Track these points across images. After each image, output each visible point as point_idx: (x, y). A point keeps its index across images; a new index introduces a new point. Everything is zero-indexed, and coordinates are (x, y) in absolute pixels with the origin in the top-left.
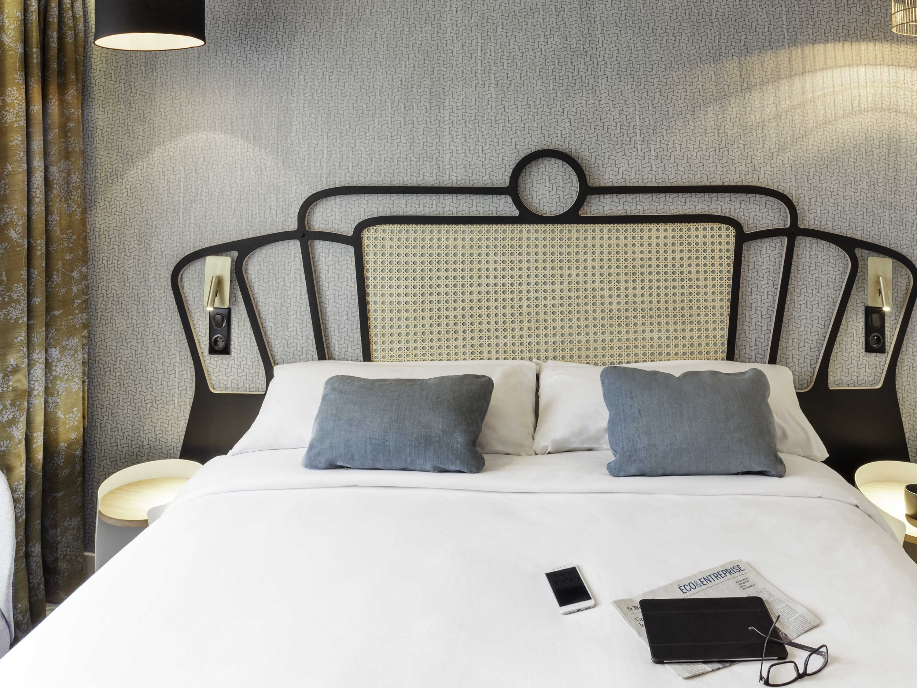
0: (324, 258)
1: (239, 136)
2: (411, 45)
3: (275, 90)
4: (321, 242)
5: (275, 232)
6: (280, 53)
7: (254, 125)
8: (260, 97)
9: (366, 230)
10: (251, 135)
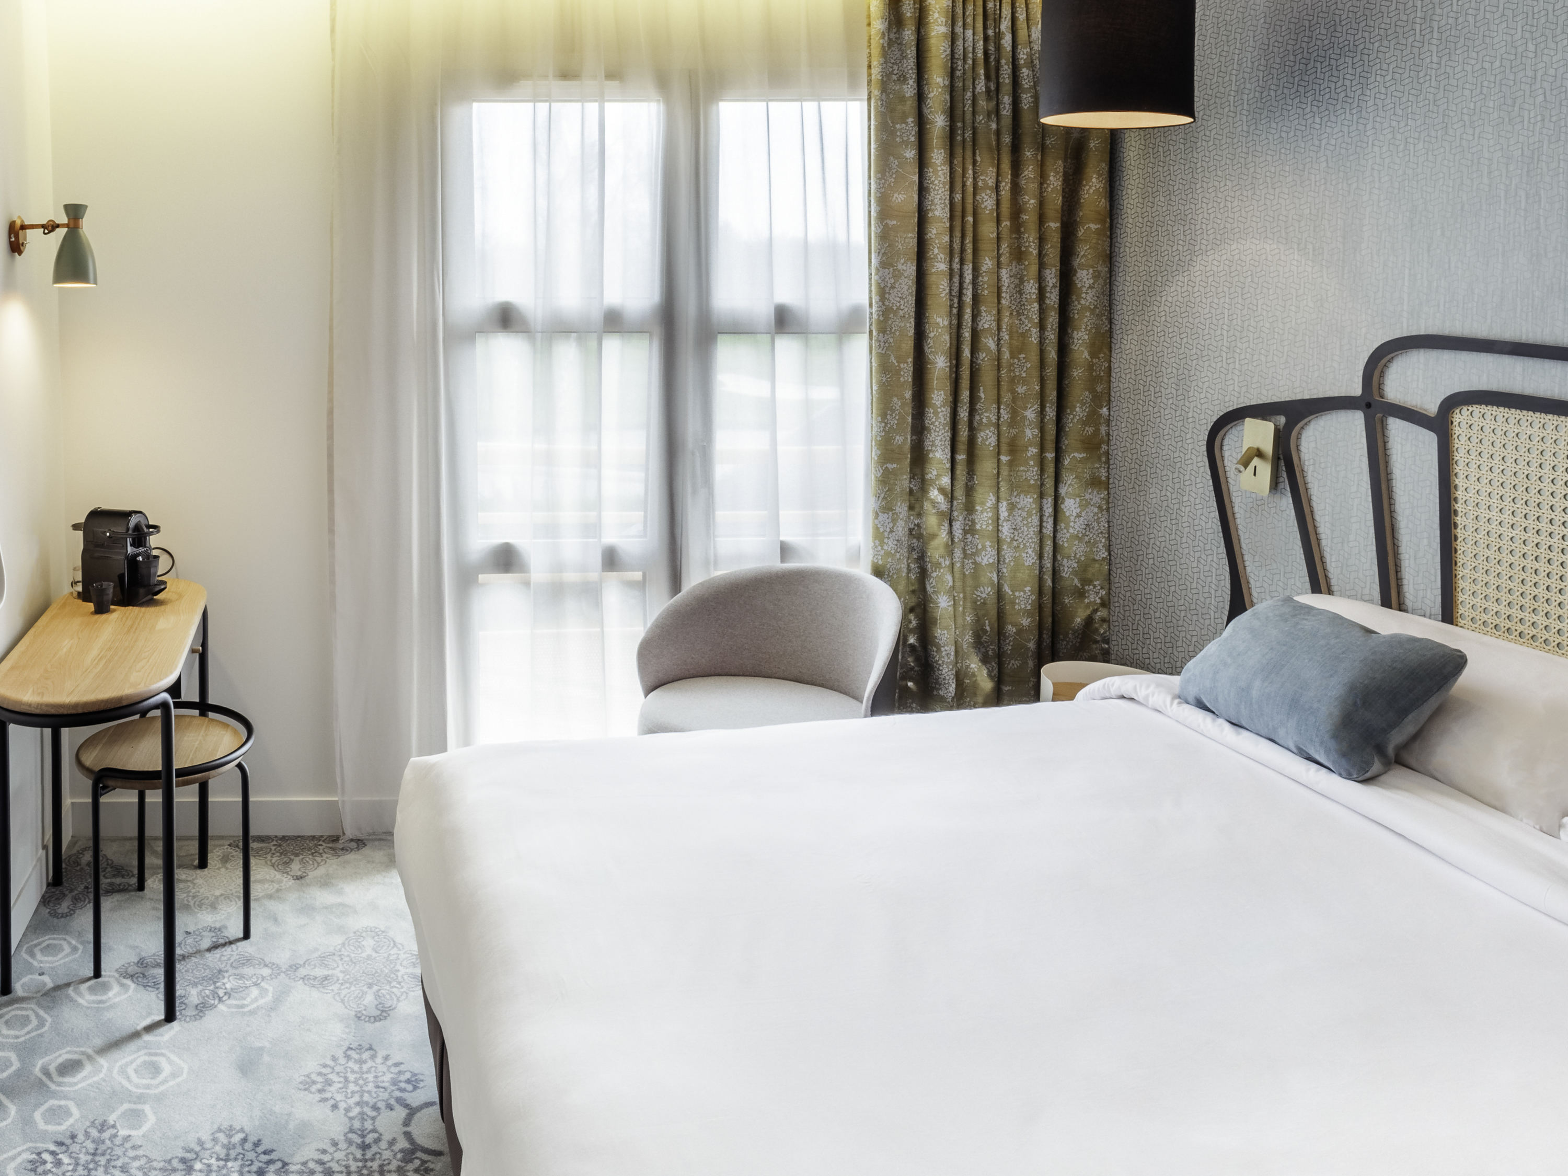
0: (1399, 446)
1: (1296, 246)
2: (1539, 78)
3: (1341, 174)
4: (1398, 421)
5: (1336, 395)
6: (1348, 111)
7: (1314, 231)
8: (1323, 187)
9: (1457, 411)
10: (1310, 246)
